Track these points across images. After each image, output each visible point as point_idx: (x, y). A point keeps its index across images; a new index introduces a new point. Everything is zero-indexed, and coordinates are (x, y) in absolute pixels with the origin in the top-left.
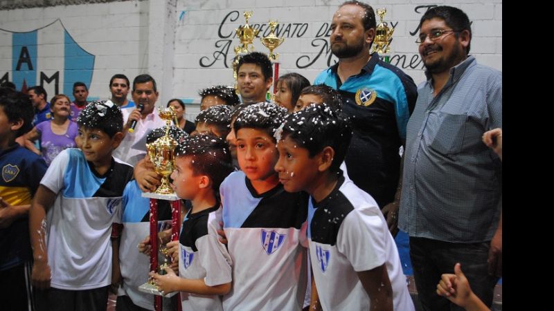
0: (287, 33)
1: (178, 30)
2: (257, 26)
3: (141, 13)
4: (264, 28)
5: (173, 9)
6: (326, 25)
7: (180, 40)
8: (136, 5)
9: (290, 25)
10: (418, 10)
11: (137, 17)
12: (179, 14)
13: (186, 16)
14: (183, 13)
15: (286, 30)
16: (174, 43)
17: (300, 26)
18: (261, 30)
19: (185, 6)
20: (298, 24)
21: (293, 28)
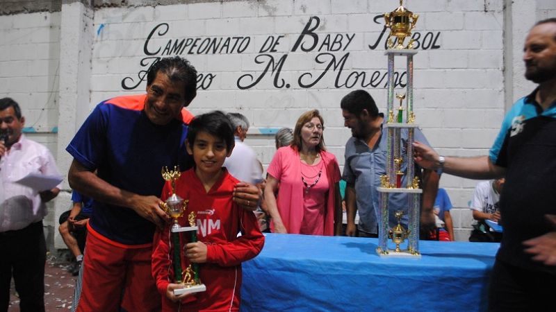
0: (225, 48)
1: (96, 46)
2: (190, 41)
3: (51, 27)
4: (199, 43)
5: (90, 22)
6: (271, 39)
7: (98, 58)
8: (46, 17)
9: (229, 39)
10: (378, 20)
11: (48, 31)
12: (97, 27)
13: (105, 30)
14: (102, 26)
15: (224, 45)
16: (91, 61)
17: (240, 41)
18: (194, 45)
19: (103, 18)
20: (238, 38)
21: (233, 42)
